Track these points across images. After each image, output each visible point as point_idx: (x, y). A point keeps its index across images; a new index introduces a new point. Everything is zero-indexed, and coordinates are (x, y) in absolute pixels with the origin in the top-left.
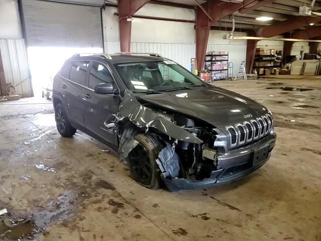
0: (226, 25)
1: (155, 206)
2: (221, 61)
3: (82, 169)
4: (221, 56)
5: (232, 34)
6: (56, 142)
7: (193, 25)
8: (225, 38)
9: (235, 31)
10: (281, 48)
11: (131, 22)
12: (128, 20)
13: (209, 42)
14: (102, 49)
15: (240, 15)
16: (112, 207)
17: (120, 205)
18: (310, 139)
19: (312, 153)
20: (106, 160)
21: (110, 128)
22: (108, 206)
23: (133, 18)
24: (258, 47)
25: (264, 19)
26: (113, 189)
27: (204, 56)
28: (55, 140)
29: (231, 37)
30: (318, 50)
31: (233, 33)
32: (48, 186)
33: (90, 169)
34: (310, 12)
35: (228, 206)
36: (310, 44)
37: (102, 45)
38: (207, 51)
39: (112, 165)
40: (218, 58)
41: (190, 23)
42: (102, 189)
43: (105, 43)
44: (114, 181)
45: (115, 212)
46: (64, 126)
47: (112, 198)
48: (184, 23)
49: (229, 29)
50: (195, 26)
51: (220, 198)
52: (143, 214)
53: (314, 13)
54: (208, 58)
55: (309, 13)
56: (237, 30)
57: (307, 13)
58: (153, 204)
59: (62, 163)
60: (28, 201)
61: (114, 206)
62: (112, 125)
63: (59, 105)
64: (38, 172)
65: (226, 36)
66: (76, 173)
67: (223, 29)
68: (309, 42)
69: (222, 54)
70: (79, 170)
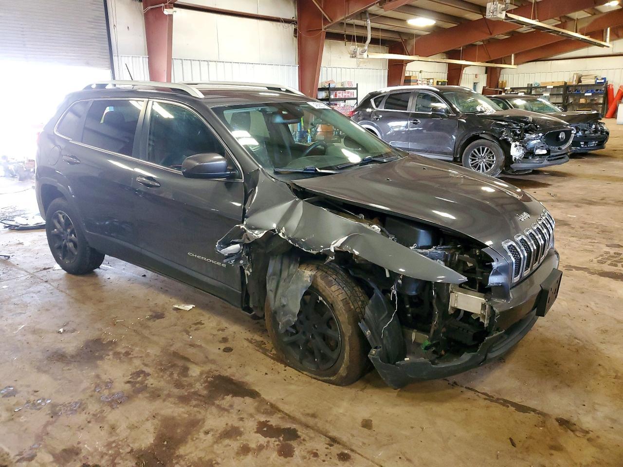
0: (355, 32)
1: (367, 424)
2: (344, 100)
3: (153, 351)
4: (344, 89)
5: (366, 48)
6: (57, 288)
7: (291, 28)
8: (354, 55)
9: (371, 43)
10: (444, 77)
11: (171, 16)
12: (167, 12)
13: (324, 63)
14: (109, 72)
15: (382, 12)
16: (274, 442)
17: (292, 434)
18: (567, 247)
19: (586, 274)
20: (200, 323)
21: (231, 255)
22: (262, 440)
23: (175, 9)
24: (407, 75)
25: (421, 23)
26: (254, 394)
27: (315, 90)
28: (55, 284)
29: (365, 55)
30: (500, 81)
31: (368, 47)
32: (90, 406)
33: (172, 349)
34: (504, 13)
35: (514, 404)
36: (488, 70)
37: (108, 63)
38: (320, 82)
39: (221, 335)
40: (340, 95)
41: (286, 25)
42: (228, 398)
43: (115, 59)
44: (246, 375)
45: (286, 452)
46: (73, 249)
47: (263, 419)
48: (275, 23)
49: (361, 40)
50: (295, 30)
51: (487, 389)
52: (352, 450)
53: (510, 15)
54: (323, 95)
55: (502, 16)
56: (374, 41)
57: (499, 16)
58: (360, 420)
59: (97, 342)
60: (54, 455)
61: (278, 437)
62: (234, 248)
63: (58, 201)
64: (45, 372)
65: (355, 53)
66: (146, 365)
67: (350, 38)
68: (487, 68)
69: (346, 86)
70: (148, 355)
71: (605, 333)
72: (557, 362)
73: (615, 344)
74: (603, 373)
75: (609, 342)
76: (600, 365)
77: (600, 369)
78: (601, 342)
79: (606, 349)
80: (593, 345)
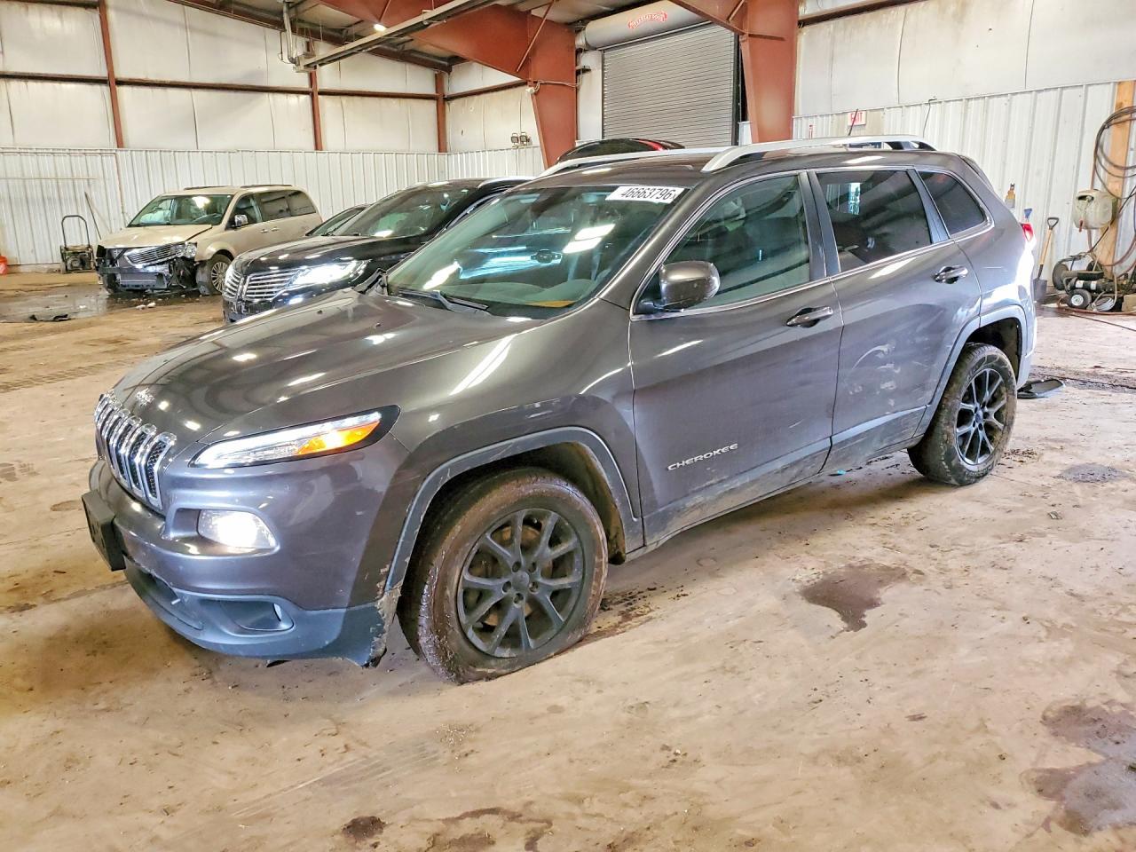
71: (68, 760)
72: (95, 655)
73: (32, 748)
74: (18, 682)
75: (46, 743)
76: (31, 689)
77: (27, 685)
78: (58, 732)
79: (41, 726)
80: (69, 718)
